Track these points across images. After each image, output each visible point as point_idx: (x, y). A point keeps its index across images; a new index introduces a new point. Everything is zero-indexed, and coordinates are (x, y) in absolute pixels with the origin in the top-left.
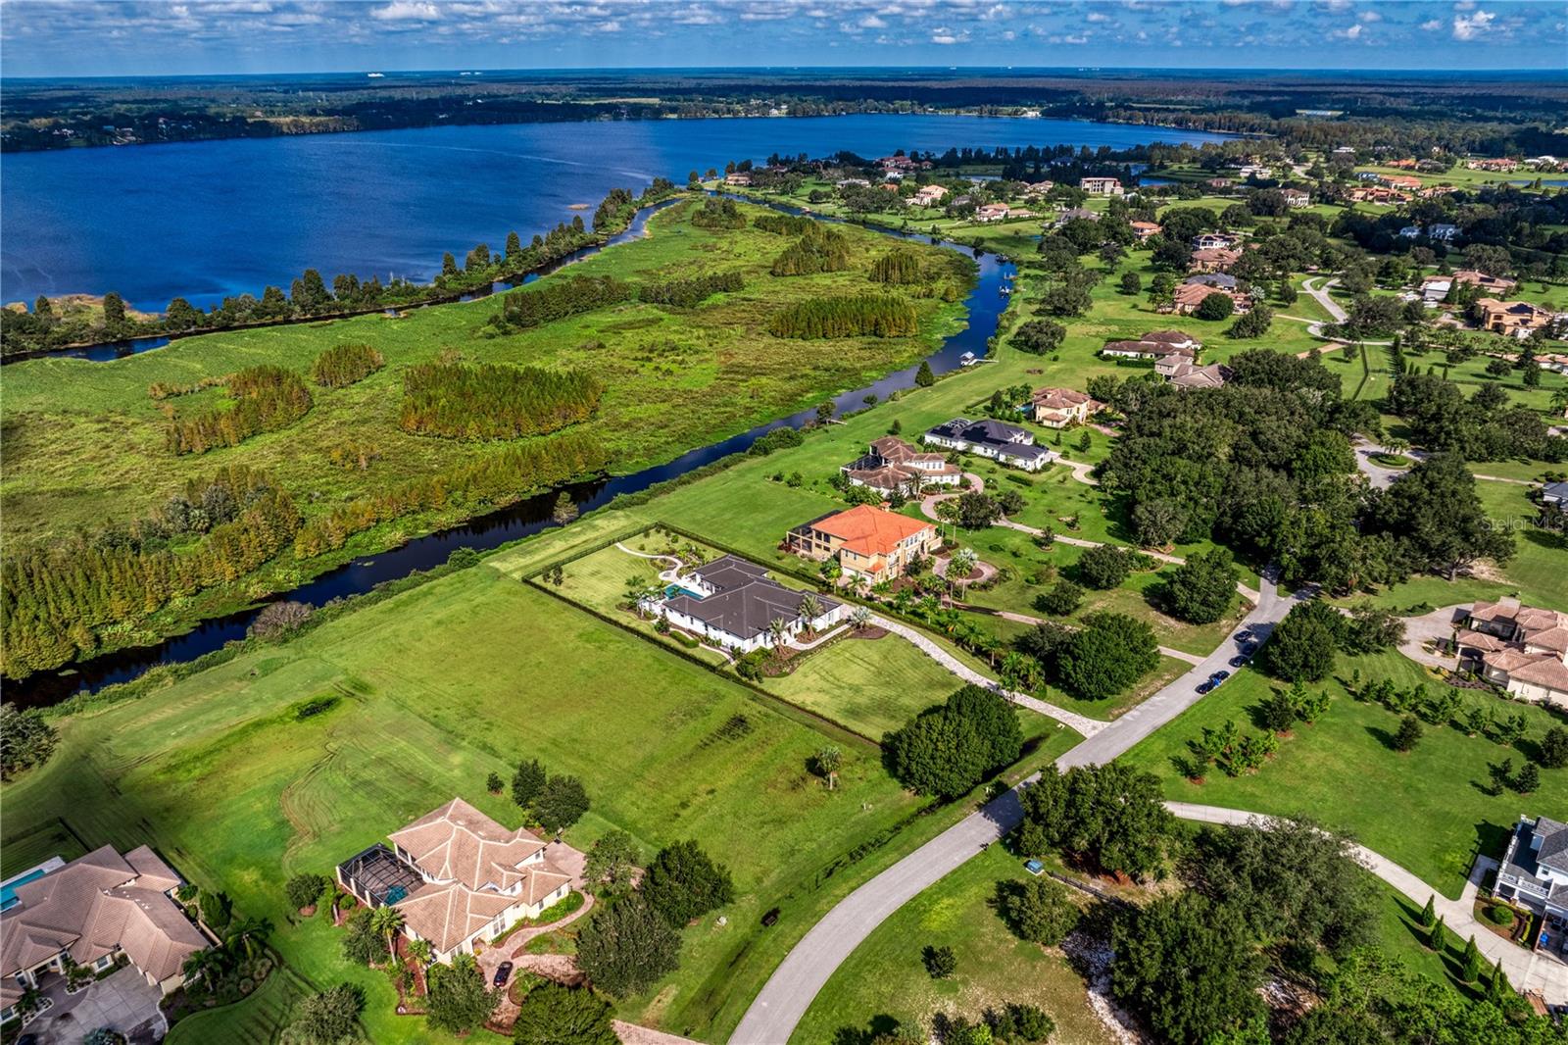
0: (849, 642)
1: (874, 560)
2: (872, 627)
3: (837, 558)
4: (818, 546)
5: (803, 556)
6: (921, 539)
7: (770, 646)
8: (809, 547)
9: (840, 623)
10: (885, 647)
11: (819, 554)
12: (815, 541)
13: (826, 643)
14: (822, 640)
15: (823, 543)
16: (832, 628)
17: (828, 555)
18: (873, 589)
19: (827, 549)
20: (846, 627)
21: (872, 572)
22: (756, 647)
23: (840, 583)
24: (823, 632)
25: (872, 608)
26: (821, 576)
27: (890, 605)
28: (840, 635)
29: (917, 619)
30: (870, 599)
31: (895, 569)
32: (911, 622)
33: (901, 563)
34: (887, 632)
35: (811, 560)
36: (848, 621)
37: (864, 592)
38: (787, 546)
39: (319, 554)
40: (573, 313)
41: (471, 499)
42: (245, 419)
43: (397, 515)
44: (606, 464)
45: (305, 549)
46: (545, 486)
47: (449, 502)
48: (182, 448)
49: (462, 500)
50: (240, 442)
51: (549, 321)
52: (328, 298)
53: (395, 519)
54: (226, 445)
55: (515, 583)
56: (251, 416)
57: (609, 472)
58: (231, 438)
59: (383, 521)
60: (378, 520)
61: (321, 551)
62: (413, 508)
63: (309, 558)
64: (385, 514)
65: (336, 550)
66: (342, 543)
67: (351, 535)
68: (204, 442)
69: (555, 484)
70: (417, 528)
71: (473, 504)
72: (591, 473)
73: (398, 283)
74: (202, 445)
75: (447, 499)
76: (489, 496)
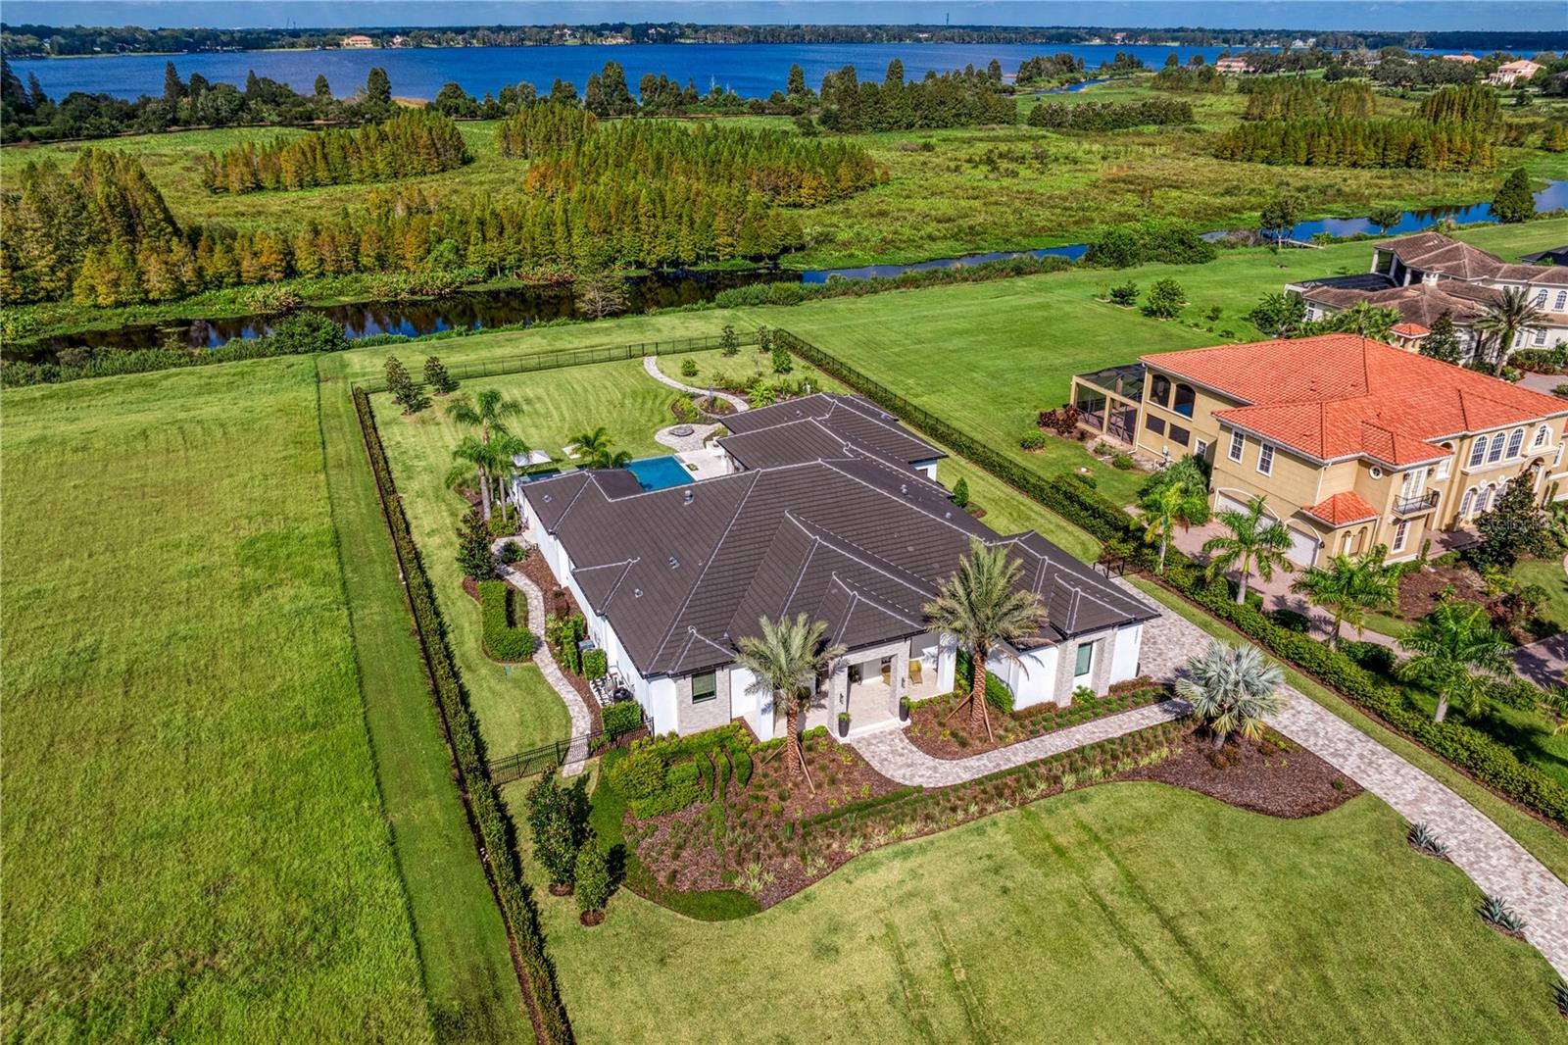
0: (1143, 797)
1: (1337, 480)
2: (1272, 745)
3: (1203, 465)
4: (1155, 425)
5: (1100, 451)
6: (1531, 449)
7: (768, 729)
8: (1128, 430)
9: (1127, 695)
10: (1319, 875)
11: (1151, 450)
12: (1146, 407)
13: (1024, 775)
14: (1020, 754)
15: (1170, 416)
16: (1087, 707)
17: (1176, 453)
18: (1310, 584)
19: (1180, 436)
20: (1153, 716)
21: (1321, 523)
22: (709, 718)
23: (1188, 541)
24: (1044, 718)
25: (1295, 659)
26: (1133, 512)
27: (1377, 663)
28: (1111, 753)
29: (1503, 757)
30: (1291, 618)
31: (1414, 533)
32: (1472, 766)
33: (1440, 517)
34: (1343, 789)
35: (1123, 464)
36: (1165, 693)
37: (1276, 588)
38: (1064, 422)
39: (119, 304)
40: (921, 126)
41: (472, 258)
42: (325, 156)
43: (329, 267)
44: (786, 250)
45: (92, 288)
46: (640, 265)
47: (431, 258)
48: (218, 183)
49: (452, 256)
50: (301, 187)
51: (881, 130)
52: (628, 100)
53: (322, 274)
54: (279, 187)
55: (335, 394)
56: (335, 154)
57: (784, 263)
58: (288, 178)
59: (301, 275)
60: (290, 272)
61: (124, 298)
62: (365, 261)
63: (97, 306)
64: (304, 262)
65: (155, 303)
66: (174, 291)
67: (219, 287)
68: (247, 177)
69: (660, 263)
70: (341, 293)
71: (475, 269)
72: (744, 257)
73: (719, 91)
74: (242, 181)
75: (429, 252)
76: (511, 260)
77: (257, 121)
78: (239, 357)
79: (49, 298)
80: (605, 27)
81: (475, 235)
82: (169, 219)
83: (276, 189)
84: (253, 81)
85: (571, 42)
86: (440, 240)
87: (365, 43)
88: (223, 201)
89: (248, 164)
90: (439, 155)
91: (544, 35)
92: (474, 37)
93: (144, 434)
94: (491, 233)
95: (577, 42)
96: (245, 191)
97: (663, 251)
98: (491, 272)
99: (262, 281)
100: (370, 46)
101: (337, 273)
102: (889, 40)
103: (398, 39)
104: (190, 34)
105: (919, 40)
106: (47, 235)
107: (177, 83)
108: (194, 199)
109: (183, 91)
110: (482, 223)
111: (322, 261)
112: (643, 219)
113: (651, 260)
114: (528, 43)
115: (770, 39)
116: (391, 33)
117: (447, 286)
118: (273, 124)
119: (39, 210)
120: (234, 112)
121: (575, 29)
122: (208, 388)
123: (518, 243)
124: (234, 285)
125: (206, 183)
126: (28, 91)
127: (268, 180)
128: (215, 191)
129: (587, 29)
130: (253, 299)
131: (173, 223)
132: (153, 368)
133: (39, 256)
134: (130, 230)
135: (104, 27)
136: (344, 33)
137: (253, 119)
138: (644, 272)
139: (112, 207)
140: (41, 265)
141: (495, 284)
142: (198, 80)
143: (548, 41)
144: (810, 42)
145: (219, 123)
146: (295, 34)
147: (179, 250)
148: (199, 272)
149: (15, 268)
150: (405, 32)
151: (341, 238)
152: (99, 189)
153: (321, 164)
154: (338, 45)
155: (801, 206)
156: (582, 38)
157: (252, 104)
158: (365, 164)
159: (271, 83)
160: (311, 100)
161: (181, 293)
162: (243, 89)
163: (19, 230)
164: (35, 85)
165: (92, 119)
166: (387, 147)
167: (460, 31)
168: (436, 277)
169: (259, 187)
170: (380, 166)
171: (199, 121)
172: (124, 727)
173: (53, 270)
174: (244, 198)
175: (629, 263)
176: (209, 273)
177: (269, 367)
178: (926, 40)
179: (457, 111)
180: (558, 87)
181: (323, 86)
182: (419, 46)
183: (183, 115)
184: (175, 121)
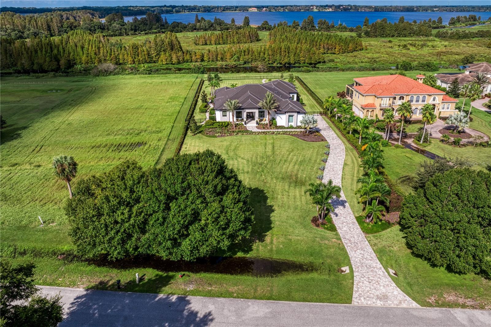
1: (369, 100)
16: (290, 127)
20: (302, 130)
21: (363, 108)
22: (225, 120)
24: (281, 128)
28: (287, 131)
39: (167, 64)
40: (397, 36)
41: (241, 59)
42: (222, 37)
43: (211, 60)
44: (320, 62)
45: (162, 60)
46: (281, 64)
47: (232, 59)
48: (197, 43)
49: (237, 59)
50: (216, 44)
51: (383, 37)
52: (314, 27)
53: (209, 61)
54: (211, 44)
55: (198, 80)
56: (225, 37)
57: (317, 66)
58: (213, 42)
59: (204, 61)
60: (202, 60)
61: (168, 63)
62: (219, 59)
63: (163, 64)
64: (206, 58)
65: (174, 64)
66: (177, 62)
67: (187, 62)
68: (204, 41)
69: (285, 64)
70: (211, 65)
71: (242, 62)
72: (307, 63)
73: (341, 25)
74: (202, 42)
75: (232, 57)
76: (250, 60)
77: (215, 29)
78: (184, 73)
79: (154, 62)
80: (327, 6)
81: (243, 54)
82: (181, 47)
83: (210, 45)
84: (216, 19)
85: (315, 10)
86: (235, 55)
87: (255, 10)
88: (197, 47)
89: (204, 38)
90: (251, 38)
91: (307, 8)
92: (286, 8)
93: (162, 83)
94: (246, 53)
95: (317, 10)
96: (203, 45)
97: (286, 60)
98: (245, 63)
99: (196, 62)
100: (256, 11)
101: (212, 61)
102: (422, 11)
103: (265, 9)
104: (209, 7)
105: (433, 11)
106: (156, 49)
107: (198, 19)
108: (191, 46)
109: (199, 21)
110: (245, 51)
111: (209, 58)
112: (283, 52)
113: (283, 62)
114: (302, 11)
115: (380, 10)
116: (263, 7)
117: (234, 65)
118: (219, 30)
119: (155, 44)
120: (210, 27)
121: (317, 6)
122: (176, 78)
123: (252, 56)
124: (190, 62)
125: (194, 42)
126: (164, 21)
127: (208, 42)
128: (196, 44)
129: (322, 6)
130: (192, 65)
131: (181, 49)
132: (168, 74)
133: (153, 53)
134: (172, 49)
135: (189, 5)
136: (250, 7)
137: (214, 29)
138: (281, 65)
139: (169, 44)
140: (154, 55)
141: (245, 66)
142: (202, 19)
143: (308, 10)
144: (394, 11)
145: (206, 30)
146: (237, 7)
147: (180, 54)
148: (183, 59)
149: (149, 55)
150: (267, 7)
151: (214, 53)
152: (168, 40)
153: (221, 39)
154: (248, 10)
155: (335, 54)
156: (319, 9)
157: (214, 25)
158: (232, 40)
159: (220, 20)
160: (230, 25)
161: (179, 63)
162: (213, 21)
163: (150, 48)
164: (166, 20)
165: (176, 28)
166: (237, 36)
167: (283, 7)
168: (232, 63)
169: (206, 44)
170: (235, 40)
171: (201, 29)
172: (143, 113)
173: (156, 56)
174: (202, 46)
175: (278, 63)
176: (185, 59)
177: (189, 75)
178: (436, 11)
179: (265, 28)
180: (294, 23)
181: (233, 21)
182: (270, 11)
183: (198, 27)
184: (195, 29)
